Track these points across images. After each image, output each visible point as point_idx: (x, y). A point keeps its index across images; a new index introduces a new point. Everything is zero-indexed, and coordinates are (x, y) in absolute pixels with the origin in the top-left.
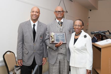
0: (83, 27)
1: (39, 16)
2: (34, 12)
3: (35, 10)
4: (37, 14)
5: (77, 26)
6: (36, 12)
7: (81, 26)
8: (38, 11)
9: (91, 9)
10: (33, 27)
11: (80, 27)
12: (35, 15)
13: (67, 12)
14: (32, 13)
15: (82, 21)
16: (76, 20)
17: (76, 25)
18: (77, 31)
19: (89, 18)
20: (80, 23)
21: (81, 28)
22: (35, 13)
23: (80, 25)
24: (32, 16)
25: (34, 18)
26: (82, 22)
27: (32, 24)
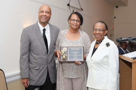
0: (106, 31)
1: (50, 18)
2: (43, 12)
3: (45, 9)
4: (48, 15)
5: (98, 31)
6: (46, 12)
7: (104, 31)
8: (49, 11)
9: (117, 6)
10: (42, 32)
11: (102, 32)
12: (45, 16)
13: (82, 10)
14: (41, 14)
15: (105, 23)
16: (96, 23)
17: (96, 30)
18: (98, 38)
19: (115, 17)
20: (101, 26)
21: (104, 33)
22: (44, 14)
23: (102, 28)
24: (40, 17)
25: (44, 21)
26: (106, 25)
27: (41, 28)
